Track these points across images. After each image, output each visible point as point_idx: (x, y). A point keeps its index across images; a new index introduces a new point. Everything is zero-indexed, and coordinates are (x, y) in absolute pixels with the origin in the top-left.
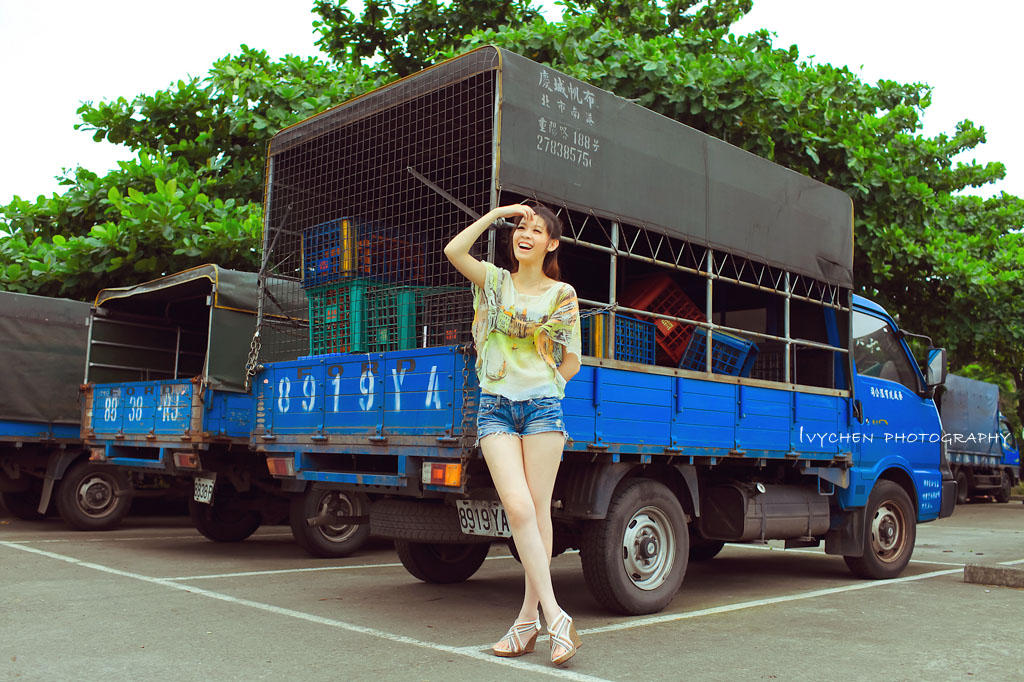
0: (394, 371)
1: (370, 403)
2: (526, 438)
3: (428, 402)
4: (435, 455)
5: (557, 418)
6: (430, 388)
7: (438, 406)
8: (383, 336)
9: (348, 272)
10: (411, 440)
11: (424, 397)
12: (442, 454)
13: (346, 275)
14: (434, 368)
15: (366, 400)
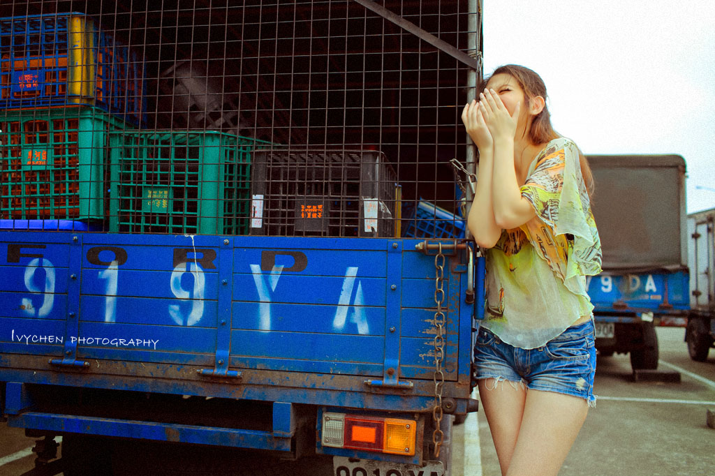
0: (256, 268)
1: (197, 314)
2: (533, 393)
3: (339, 321)
4: (357, 405)
5: (580, 375)
6: (345, 298)
7: (363, 329)
8: (159, 201)
9: (81, 97)
10: (298, 379)
11: (331, 313)
12: (372, 403)
13: (77, 101)
14: (352, 271)
15: (186, 307)
